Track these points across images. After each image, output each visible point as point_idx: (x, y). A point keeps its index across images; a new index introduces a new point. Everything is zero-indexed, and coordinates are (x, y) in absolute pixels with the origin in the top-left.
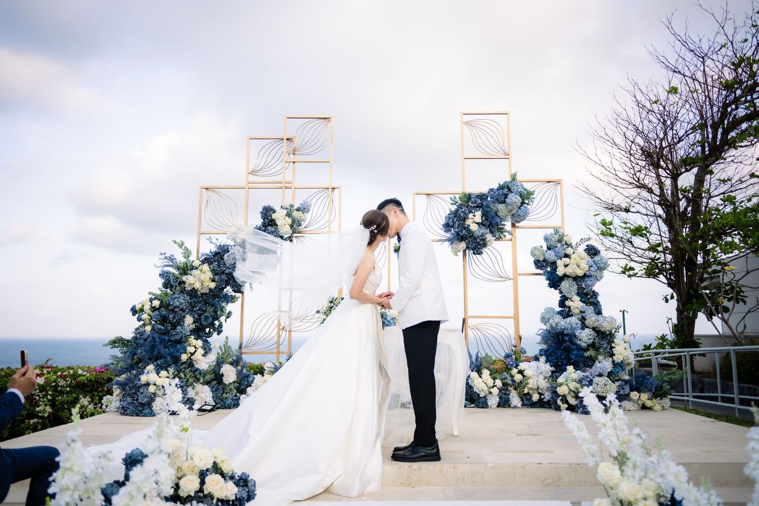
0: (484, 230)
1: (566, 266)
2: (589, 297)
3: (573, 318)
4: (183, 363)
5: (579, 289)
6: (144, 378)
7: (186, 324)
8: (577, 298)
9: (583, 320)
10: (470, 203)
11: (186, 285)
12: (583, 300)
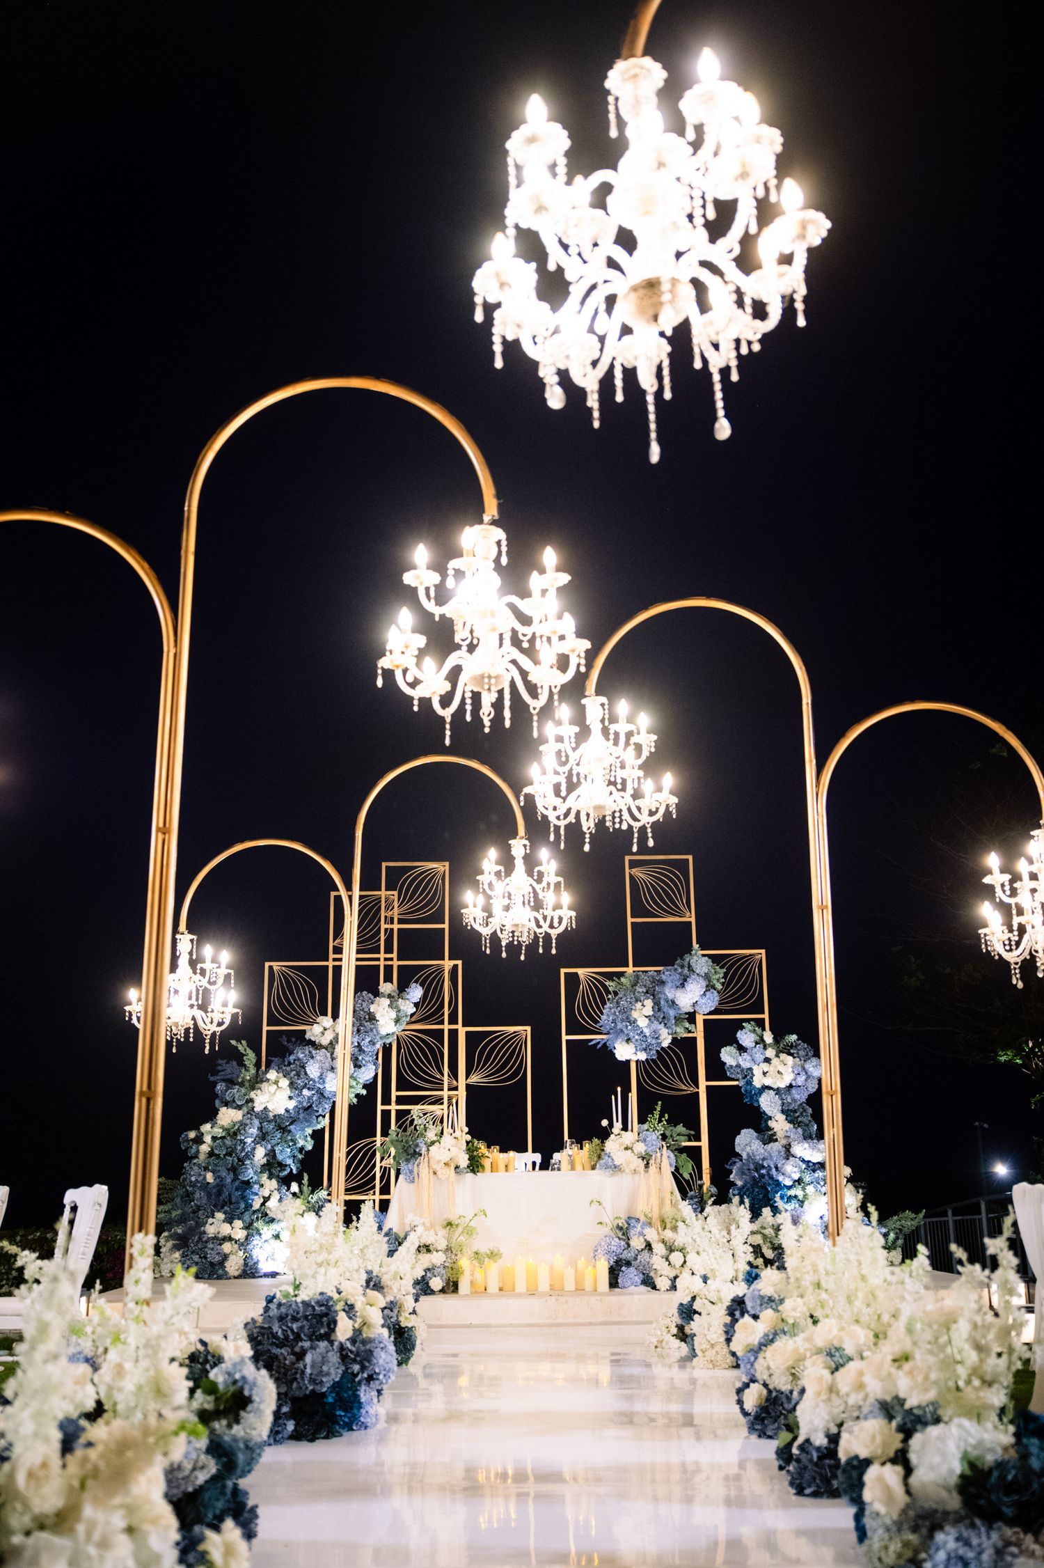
0: (656, 1025)
1: (765, 1074)
2: (797, 1115)
3: (777, 1143)
4: (255, 1212)
5: (783, 1104)
6: (211, 1230)
7: (256, 1159)
8: (781, 1117)
9: (788, 1148)
10: (637, 988)
11: (256, 1105)
12: (789, 1118)
